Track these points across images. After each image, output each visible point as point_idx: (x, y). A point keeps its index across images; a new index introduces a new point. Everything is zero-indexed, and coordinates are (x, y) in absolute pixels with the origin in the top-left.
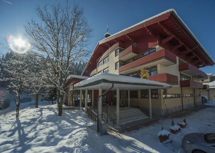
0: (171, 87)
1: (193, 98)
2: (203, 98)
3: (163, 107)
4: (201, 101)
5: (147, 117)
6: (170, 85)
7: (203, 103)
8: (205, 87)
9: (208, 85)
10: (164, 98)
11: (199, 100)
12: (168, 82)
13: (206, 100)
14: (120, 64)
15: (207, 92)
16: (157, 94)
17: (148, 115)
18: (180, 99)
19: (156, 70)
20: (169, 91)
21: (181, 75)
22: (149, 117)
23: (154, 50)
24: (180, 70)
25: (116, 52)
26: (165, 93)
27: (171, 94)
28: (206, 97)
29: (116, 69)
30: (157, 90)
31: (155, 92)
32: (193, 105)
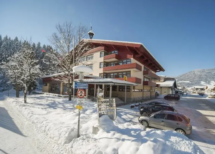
0: (137, 85)
1: (150, 93)
2: (157, 93)
3: (132, 97)
4: (155, 95)
5: (123, 102)
6: (137, 84)
7: (156, 96)
8: (158, 85)
9: (160, 85)
10: (133, 91)
11: (154, 94)
12: (136, 82)
13: (158, 94)
14: (104, 64)
15: (160, 89)
16: (129, 89)
17: (124, 101)
18: (142, 92)
19: (130, 74)
20: (136, 87)
21: (144, 77)
22: (124, 102)
23: (130, 60)
24: (144, 74)
25: (101, 53)
26: (134, 88)
27: (137, 89)
28: (159, 92)
29: (100, 68)
30: (129, 86)
31: (129, 87)
32: (150, 97)
